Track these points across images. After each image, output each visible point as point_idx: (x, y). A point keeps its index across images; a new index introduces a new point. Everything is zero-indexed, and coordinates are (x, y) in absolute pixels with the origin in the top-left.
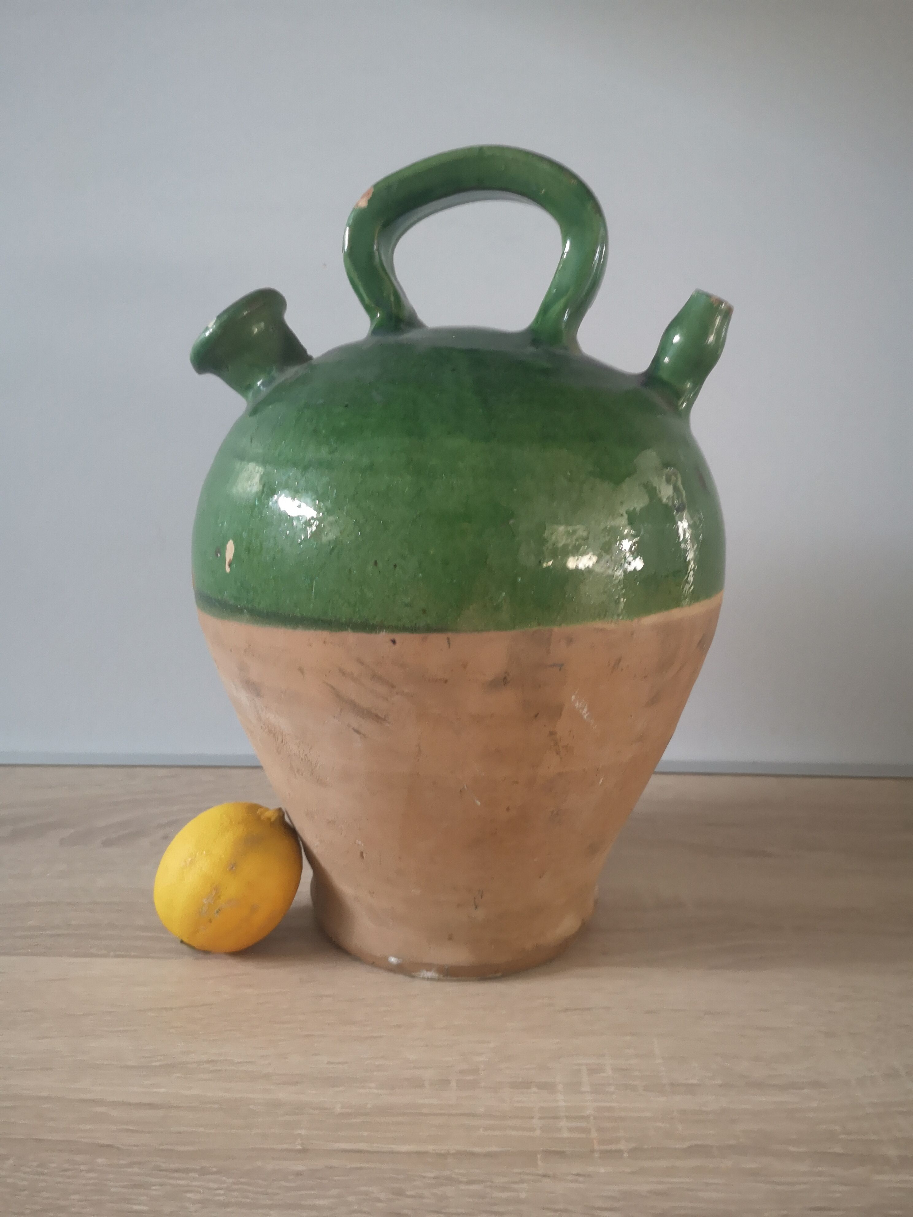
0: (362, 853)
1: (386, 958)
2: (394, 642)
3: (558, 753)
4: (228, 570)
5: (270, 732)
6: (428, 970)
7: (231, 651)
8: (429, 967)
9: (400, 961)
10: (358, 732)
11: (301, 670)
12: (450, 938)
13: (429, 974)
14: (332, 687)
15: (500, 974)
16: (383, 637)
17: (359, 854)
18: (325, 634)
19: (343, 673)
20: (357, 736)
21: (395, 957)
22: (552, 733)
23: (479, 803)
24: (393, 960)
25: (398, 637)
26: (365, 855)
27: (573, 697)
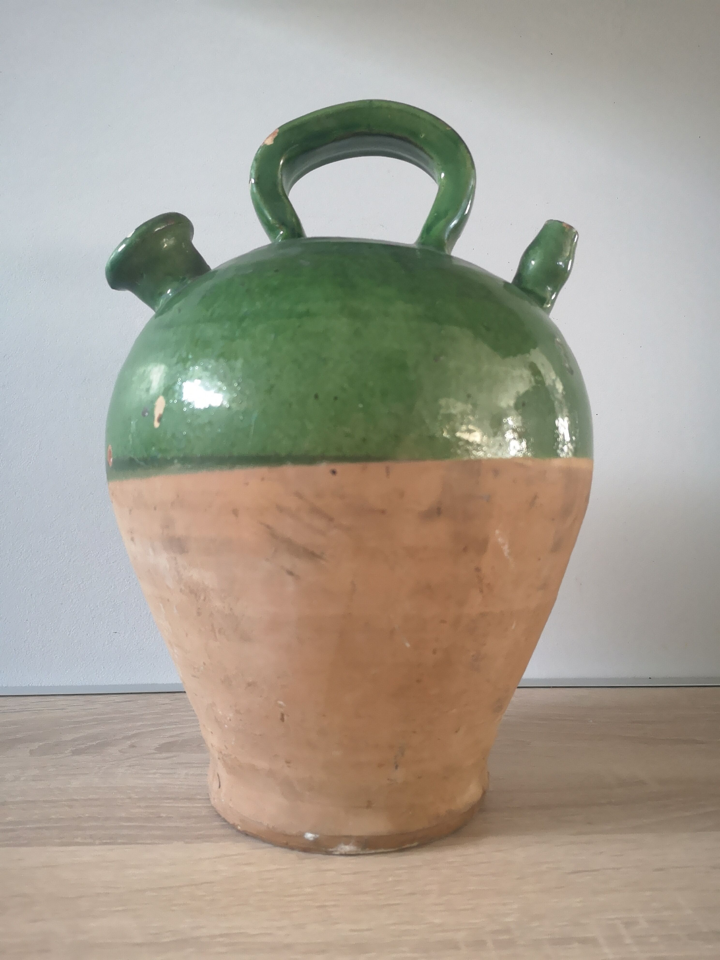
0: (282, 715)
1: (301, 836)
2: (334, 472)
3: (481, 591)
4: (157, 425)
5: (192, 592)
6: (347, 844)
7: (155, 509)
8: (347, 839)
9: (318, 836)
10: (291, 573)
11: (235, 512)
12: (369, 805)
13: (347, 848)
14: (268, 527)
15: (415, 844)
16: (323, 468)
17: (279, 716)
18: (263, 471)
19: (281, 509)
20: (289, 578)
21: (312, 833)
22: (478, 570)
23: (408, 645)
24: (309, 836)
25: (339, 467)
26: (285, 717)
27: (497, 532)
